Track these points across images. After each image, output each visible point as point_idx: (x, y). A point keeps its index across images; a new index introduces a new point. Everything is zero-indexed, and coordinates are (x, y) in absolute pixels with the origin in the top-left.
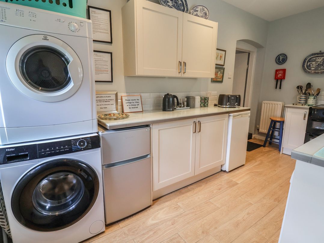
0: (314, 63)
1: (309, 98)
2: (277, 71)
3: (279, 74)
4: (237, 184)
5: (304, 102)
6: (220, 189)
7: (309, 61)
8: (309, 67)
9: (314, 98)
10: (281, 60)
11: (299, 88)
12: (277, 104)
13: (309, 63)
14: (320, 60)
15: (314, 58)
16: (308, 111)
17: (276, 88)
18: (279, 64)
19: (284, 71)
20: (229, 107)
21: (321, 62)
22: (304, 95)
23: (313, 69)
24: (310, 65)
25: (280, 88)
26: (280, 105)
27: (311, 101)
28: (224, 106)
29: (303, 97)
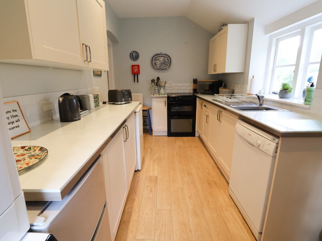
0: (158, 61)
1: (161, 89)
2: (133, 66)
3: (135, 69)
4: (157, 177)
5: (158, 92)
6: (151, 191)
7: (155, 60)
8: (155, 64)
9: (164, 89)
10: (134, 57)
11: (153, 81)
12: (139, 96)
13: (155, 61)
14: (161, 59)
15: (158, 58)
16: (166, 99)
17: (135, 82)
18: (133, 60)
19: (138, 66)
20: (125, 103)
21: (162, 61)
22: (157, 87)
23: (158, 66)
24: (156, 63)
25: (138, 82)
26: (141, 96)
27: (162, 91)
28: (119, 103)
29: (157, 89)
